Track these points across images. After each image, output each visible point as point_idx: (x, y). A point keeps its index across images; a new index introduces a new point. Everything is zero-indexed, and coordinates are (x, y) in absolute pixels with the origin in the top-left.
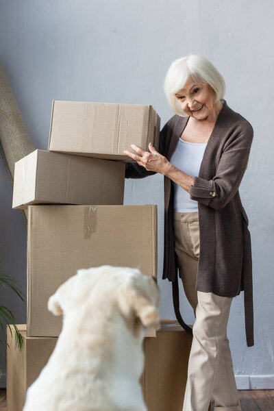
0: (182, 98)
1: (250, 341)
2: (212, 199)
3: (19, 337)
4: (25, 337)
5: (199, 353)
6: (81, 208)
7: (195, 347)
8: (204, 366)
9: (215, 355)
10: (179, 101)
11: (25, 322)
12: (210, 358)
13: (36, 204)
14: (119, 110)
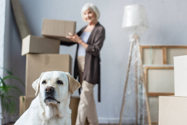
1: (99, 100)
2: (93, 52)
3: (23, 99)
4: (25, 98)
6: (44, 55)
7: (81, 102)
12: (86, 105)
14: (66, 23)
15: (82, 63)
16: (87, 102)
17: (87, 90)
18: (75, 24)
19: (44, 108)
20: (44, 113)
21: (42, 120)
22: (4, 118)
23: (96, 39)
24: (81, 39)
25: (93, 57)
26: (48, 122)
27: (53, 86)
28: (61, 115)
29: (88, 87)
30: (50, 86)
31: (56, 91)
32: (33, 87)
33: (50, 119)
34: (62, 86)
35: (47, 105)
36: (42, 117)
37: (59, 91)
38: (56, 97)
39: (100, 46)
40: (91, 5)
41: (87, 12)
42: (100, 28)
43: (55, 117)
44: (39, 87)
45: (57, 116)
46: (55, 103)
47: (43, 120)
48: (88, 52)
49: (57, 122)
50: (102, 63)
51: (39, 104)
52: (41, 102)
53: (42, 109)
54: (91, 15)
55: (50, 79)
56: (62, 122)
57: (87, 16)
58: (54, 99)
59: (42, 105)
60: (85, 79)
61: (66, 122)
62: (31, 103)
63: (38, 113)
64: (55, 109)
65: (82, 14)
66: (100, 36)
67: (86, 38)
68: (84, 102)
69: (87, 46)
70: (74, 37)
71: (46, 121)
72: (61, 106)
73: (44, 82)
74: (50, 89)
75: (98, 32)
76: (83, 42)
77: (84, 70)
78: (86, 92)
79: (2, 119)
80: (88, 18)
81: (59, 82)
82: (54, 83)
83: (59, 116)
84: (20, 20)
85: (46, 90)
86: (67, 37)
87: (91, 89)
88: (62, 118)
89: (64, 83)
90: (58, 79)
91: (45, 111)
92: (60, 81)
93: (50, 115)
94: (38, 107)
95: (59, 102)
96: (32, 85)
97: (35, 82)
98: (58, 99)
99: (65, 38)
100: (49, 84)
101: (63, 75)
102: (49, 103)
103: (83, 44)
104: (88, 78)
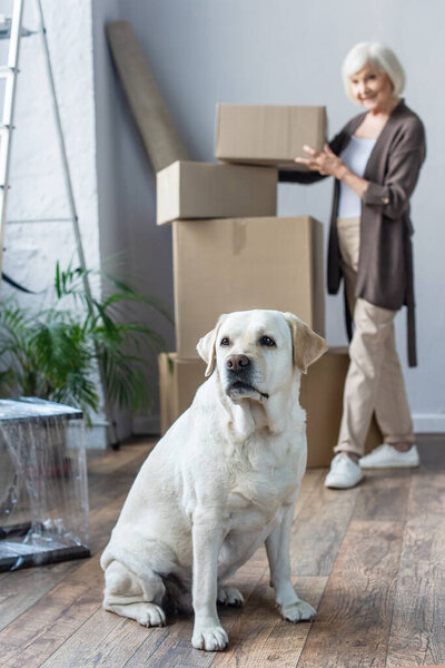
0: (356, 82)
1: (413, 362)
2: (385, 206)
3: (170, 362)
4: (176, 361)
5: (356, 374)
6: (229, 222)
7: (353, 368)
8: (361, 386)
9: (372, 375)
10: (353, 85)
11: (174, 350)
12: (367, 379)
13: (182, 219)
14: (291, 112)
15: (353, 243)
16: (370, 369)
17: (372, 329)
18: (323, 113)
19: (229, 410)
20: (230, 424)
21: (226, 441)
22: (114, 424)
23: (394, 164)
24: (343, 164)
25: (386, 221)
26: (243, 446)
27: (248, 355)
28: (275, 428)
29: (374, 319)
30: (241, 352)
31: (258, 367)
32: (200, 354)
33: (248, 438)
34: (274, 352)
35: (235, 401)
36: (226, 435)
37: (264, 365)
38: (256, 382)
39: (407, 184)
40: (374, 49)
41: (362, 75)
42: (406, 125)
43: (261, 434)
44: (215, 353)
45: (263, 431)
46: (257, 397)
47: (230, 442)
48: (369, 205)
49: (267, 448)
50: (417, 241)
51: (218, 400)
52: (221, 395)
53: (225, 411)
54: (373, 85)
55: (239, 334)
56: (279, 445)
57: (360, 88)
58: (251, 387)
59: (225, 403)
60: (362, 296)
61: (290, 444)
62: (194, 395)
63: (215, 424)
64: (258, 413)
65: (347, 82)
66: (406, 150)
67: (360, 158)
68: (362, 368)
69: (364, 186)
70: (319, 160)
71: (236, 443)
72: (273, 405)
73: (226, 342)
74: (240, 362)
75: (398, 136)
76: (352, 172)
77: (359, 264)
78: (366, 337)
79: (107, 427)
80: (363, 96)
81: (266, 341)
82: (250, 344)
83: (271, 429)
84: (143, 100)
85: (230, 363)
86: (298, 160)
87: (382, 326)
88: (278, 435)
89: (279, 342)
90: (262, 331)
91: (232, 417)
92: (267, 337)
93: (246, 427)
94: (214, 407)
95: (266, 396)
96: (198, 347)
97: (204, 339)
98: (262, 387)
99: (293, 162)
100: (238, 348)
101: (275, 321)
102: (240, 397)
103: (350, 179)
104: (371, 292)
